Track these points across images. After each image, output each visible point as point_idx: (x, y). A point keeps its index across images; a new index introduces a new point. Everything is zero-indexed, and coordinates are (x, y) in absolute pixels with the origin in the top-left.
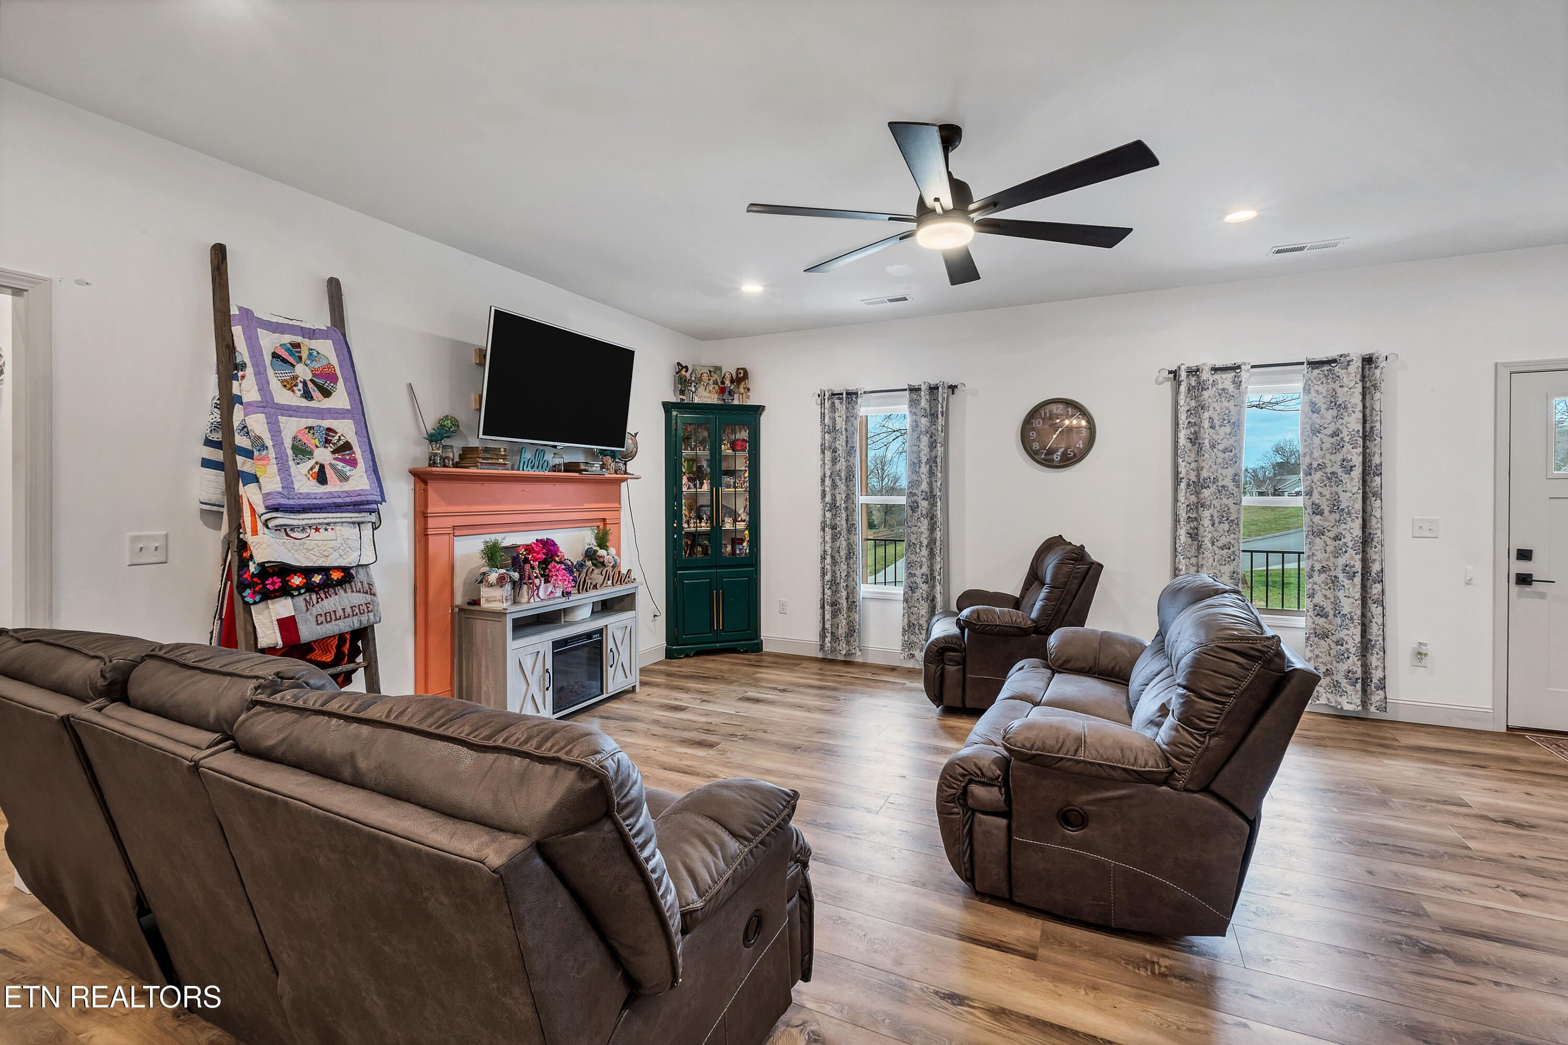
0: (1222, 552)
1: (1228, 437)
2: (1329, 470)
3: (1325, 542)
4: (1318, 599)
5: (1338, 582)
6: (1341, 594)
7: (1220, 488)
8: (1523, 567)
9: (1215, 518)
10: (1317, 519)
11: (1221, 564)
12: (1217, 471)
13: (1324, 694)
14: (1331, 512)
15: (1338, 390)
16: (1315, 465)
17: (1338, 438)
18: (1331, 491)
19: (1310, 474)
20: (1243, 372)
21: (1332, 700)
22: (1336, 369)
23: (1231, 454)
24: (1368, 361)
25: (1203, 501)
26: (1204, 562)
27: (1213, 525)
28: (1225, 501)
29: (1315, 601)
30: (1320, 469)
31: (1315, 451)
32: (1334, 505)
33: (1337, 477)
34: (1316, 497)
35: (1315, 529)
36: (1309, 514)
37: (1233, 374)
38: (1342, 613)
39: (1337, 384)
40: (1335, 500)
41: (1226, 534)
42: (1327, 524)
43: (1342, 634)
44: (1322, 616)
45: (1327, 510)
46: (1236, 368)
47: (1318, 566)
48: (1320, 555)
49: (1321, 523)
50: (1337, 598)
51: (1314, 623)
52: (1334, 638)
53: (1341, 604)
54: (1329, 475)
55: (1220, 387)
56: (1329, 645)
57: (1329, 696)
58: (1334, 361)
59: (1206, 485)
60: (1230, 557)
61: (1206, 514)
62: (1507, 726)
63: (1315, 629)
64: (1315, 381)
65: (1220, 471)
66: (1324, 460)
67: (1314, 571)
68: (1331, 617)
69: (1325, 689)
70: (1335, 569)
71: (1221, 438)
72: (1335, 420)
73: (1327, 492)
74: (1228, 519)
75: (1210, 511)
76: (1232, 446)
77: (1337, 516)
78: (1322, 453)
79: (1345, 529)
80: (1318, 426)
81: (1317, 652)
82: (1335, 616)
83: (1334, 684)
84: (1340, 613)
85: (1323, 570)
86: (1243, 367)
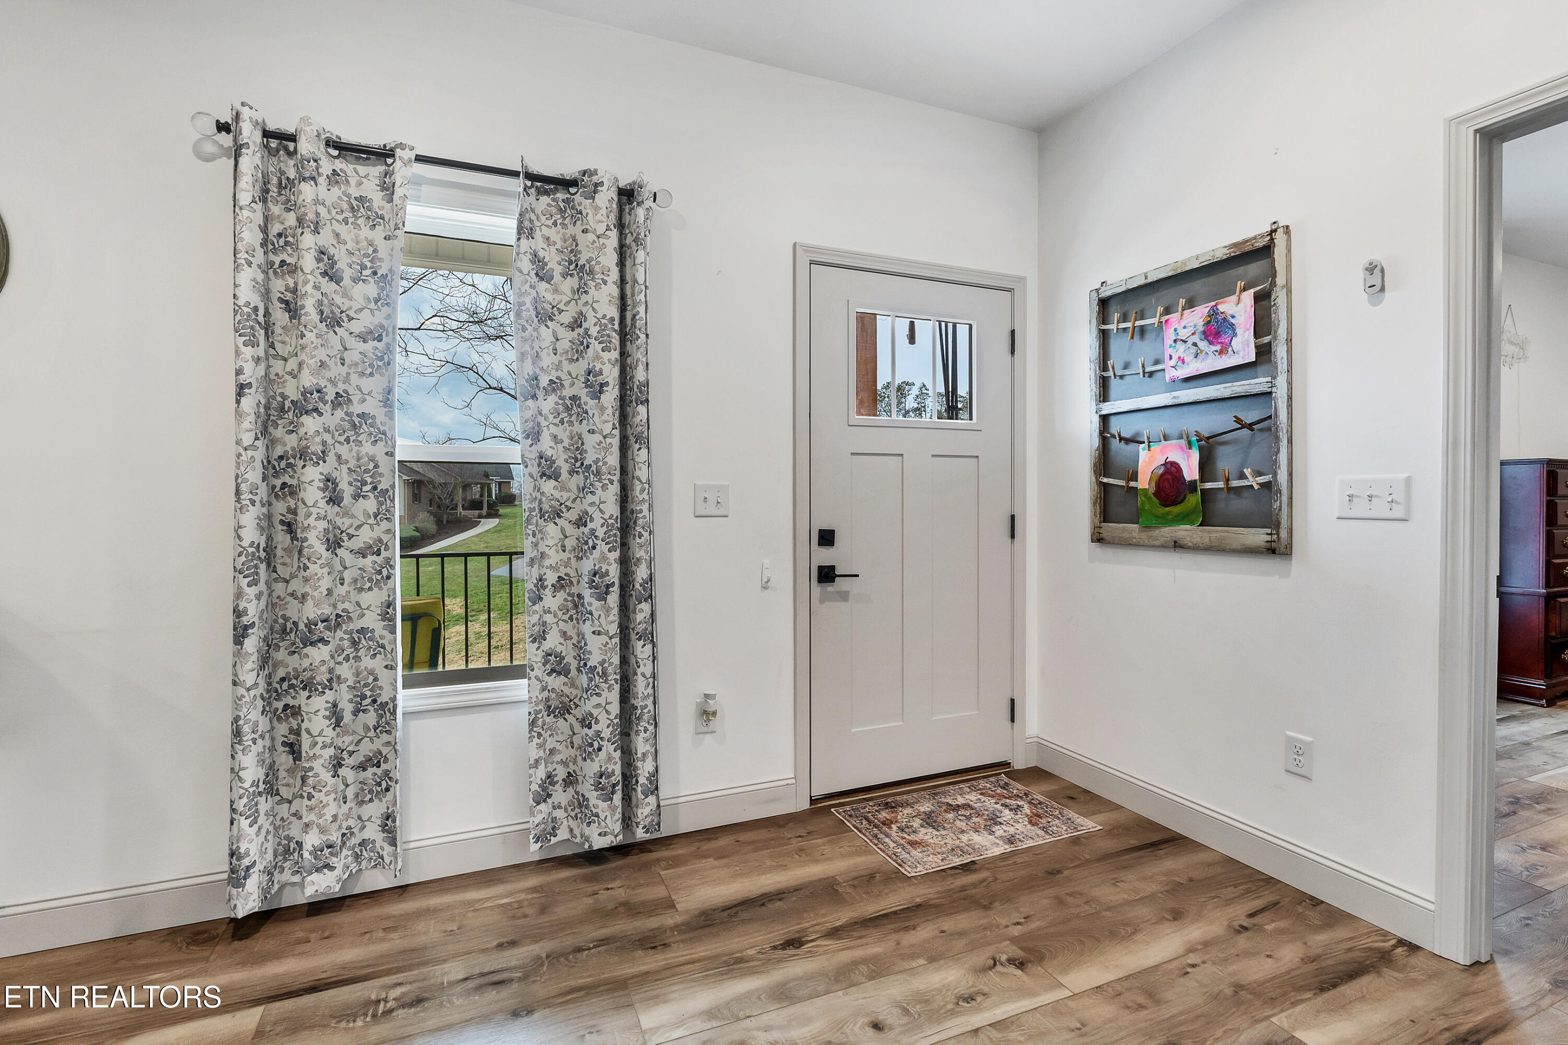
0: (361, 562)
1: (372, 306)
2: (568, 392)
3: (563, 531)
4: (553, 641)
5: (583, 605)
6: (587, 628)
7: (357, 420)
8: (825, 556)
9: (343, 485)
10: (549, 486)
11: (361, 590)
12: (347, 380)
13: (565, 823)
14: (572, 472)
15: (581, 238)
16: (544, 381)
17: (581, 331)
18: (571, 432)
19: (534, 397)
20: (398, 164)
21: (577, 832)
22: (578, 198)
23: (380, 345)
24: (627, 195)
25: (304, 443)
26: (308, 589)
27: (335, 500)
28: (367, 448)
29: (547, 645)
30: (554, 390)
31: (543, 354)
32: (576, 460)
33: (579, 406)
34: (546, 445)
35: (546, 507)
36: (531, 476)
37: (381, 168)
38: (589, 664)
39: (579, 227)
40: (577, 449)
41: (372, 521)
42: (565, 495)
43: (588, 706)
44: (559, 673)
45: (565, 468)
46: (384, 155)
47: (551, 578)
48: (554, 557)
49: (557, 494)
50: (581, 635)
51: (544, 689)
52: (578, 713)
53: (588, 648)
54: (568, 402)
55: (354, 192)
56: (571, 726)
57: (573, 824)
58: (573, 183)
59: (310, 407)
60: (380, 572)
61: (312, 474)
62: (811, 797)
63: (548, 699)
64: (543, 218)
65: (355, 379)
66: (559, 373)
67: (544, 588)
68: (573, 672)
69: (566, 811)
70: (579, 582)
71: (356, 306)
72: (576, 297)
73: (563, 433)
74: (375, 488)
75: (324, 468)
76: (382, 327)
77: (578, 480)
78: (555, 359)
79: (592, 504)
80: (548, 307)
81: (550, 744)
82: (579, 670)
83: (578, 800)
84: (585, 665)
85: (561, 584)
86: (398, 152)
